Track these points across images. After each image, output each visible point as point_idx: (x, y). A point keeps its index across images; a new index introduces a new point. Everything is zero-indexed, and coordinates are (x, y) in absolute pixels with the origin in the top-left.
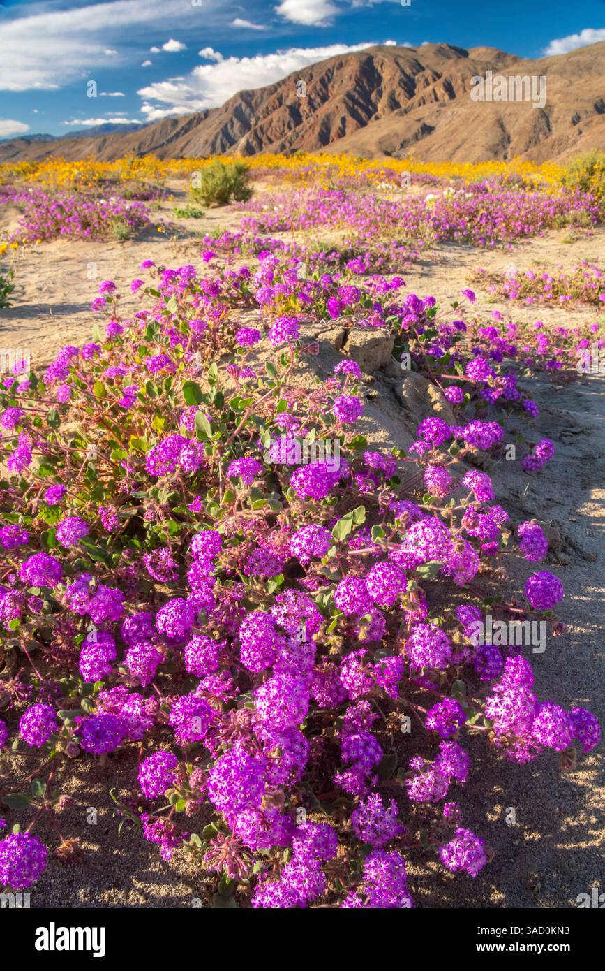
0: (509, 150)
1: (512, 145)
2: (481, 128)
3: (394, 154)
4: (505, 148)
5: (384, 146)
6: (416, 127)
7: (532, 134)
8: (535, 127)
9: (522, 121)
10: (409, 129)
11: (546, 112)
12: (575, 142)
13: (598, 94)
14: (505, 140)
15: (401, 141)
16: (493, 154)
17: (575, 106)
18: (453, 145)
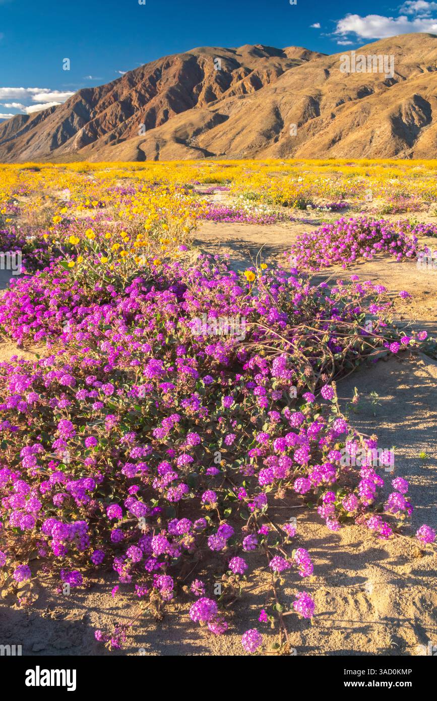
0: (280, 134)
1: (283, 130)
2: (259, 116)
3: (185, 141)
4: (277, 133)
5: (178, 135)
6: (210, 117)
7: (301, 120)
8: (305, 113)
10: (203, 118)
11: (317, 100)
12: (327, 125)
13: (364, 83)
14: (278, 125)
15: (195, 130)
16: (265, 138)
17: (340, 95)
18: (234, 131)
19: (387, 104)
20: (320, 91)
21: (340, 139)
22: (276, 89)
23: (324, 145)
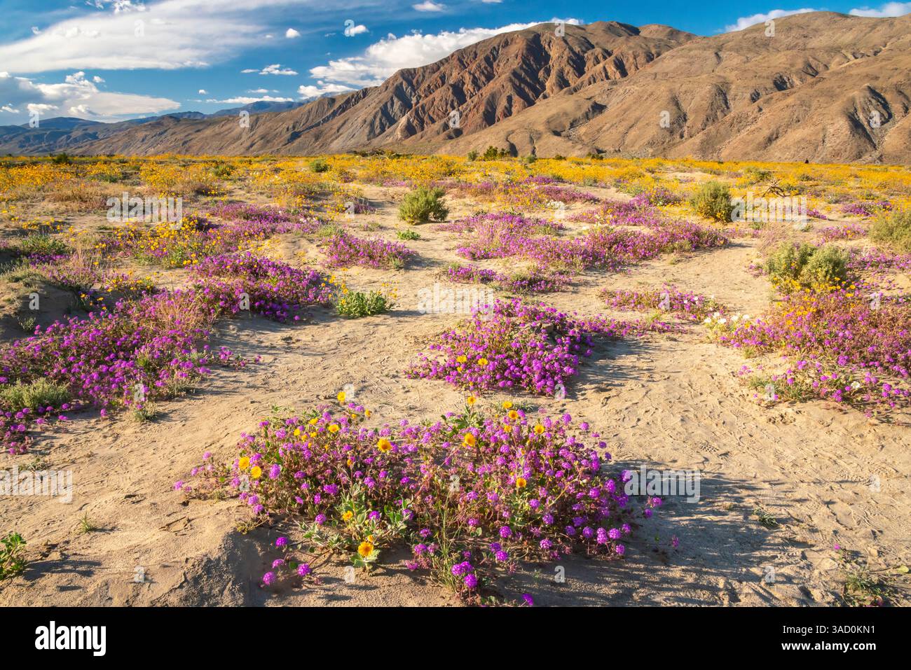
0: (685, 128)
1: (688, 123)
2: (654, 106)
3: (563, 133)
4: (681, 127)
5: (553, 127)
6: (587, 106)
7: (709, 112)
8: (712, 104)
9: (698, 98)
10: (579, 107)
11: (724, 89)
12: (755, 119)
13: (777, 70)
14: (681, 118)
15: (571, 120)
16: (668, 133)
17: (753, 83)
18: (626, 124)
19: (831, 95)
20: (725, 78)
21: (777, 138)
22: (656, 74)
23: (759, 144)
